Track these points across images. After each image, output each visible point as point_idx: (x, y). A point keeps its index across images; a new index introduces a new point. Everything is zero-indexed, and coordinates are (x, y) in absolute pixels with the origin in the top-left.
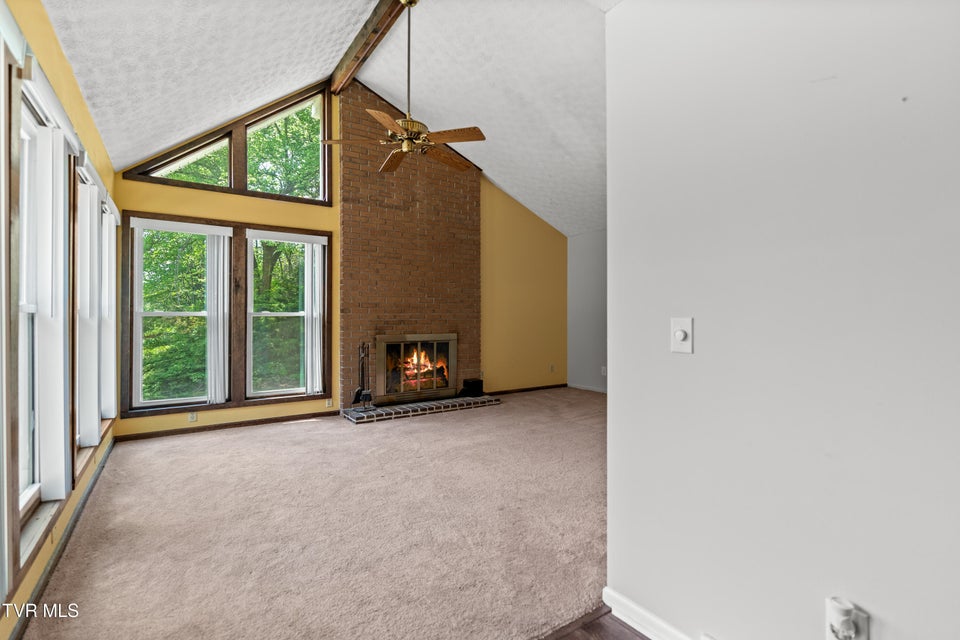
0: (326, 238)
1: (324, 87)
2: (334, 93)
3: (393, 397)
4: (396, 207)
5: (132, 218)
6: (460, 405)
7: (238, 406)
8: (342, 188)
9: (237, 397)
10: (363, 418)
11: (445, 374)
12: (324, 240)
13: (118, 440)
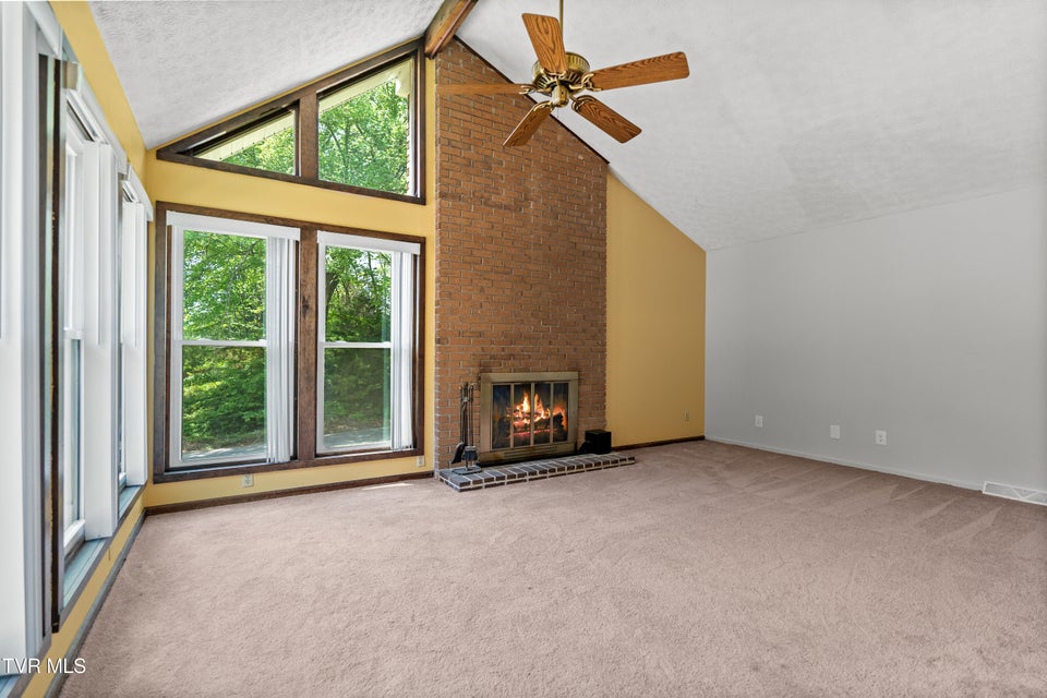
0: (419, 245)
1: (415, 50)
2: (428, 55)
3: (501, 454)
4: (507, 207)
5: (168, 212)
6: (587, 466)
7: (307, 466)
8: (439, 180)
9: (304, 454)
10: (468, 483)
11: (564, 423)
12: (416, 248)
13: (150, 513)
